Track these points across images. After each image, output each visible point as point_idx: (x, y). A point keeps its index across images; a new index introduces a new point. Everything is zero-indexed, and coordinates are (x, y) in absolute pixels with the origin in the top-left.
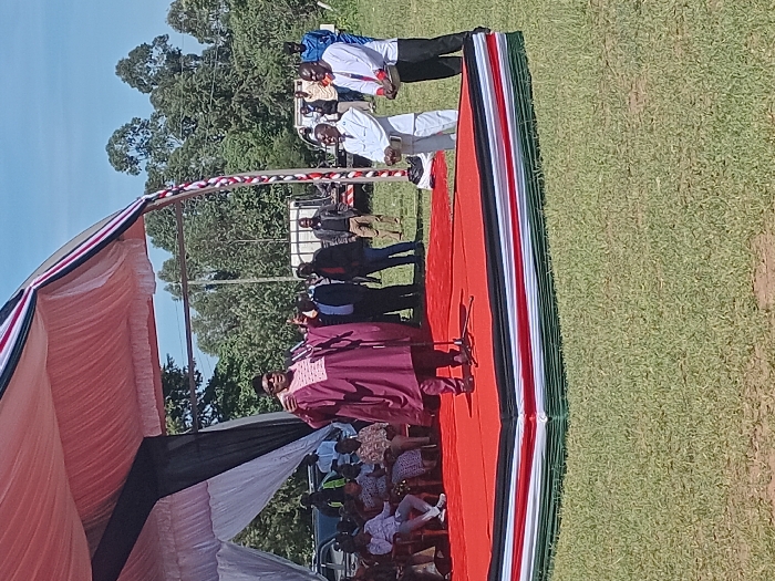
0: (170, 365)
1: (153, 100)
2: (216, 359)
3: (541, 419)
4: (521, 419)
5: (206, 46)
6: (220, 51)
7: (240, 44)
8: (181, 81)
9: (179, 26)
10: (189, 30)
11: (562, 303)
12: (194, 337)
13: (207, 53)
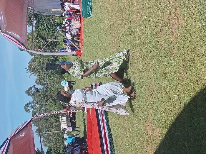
0: (38, 150)
1: (33, 98)
2: (47, 148)
6: (46, 88)
7: (49, 86)
8: (38, 94)
9: (37, 83)
10: (39, 84)
13: (43, 88)
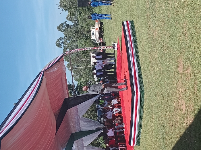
0: (69, 84)
1: (64, 34)
2: (78, 82)
3: (139, 93)
4: (135, 94)
5: (73, 23)
10: (71, 20)
11: (142, 71)
12: (73, 78)
